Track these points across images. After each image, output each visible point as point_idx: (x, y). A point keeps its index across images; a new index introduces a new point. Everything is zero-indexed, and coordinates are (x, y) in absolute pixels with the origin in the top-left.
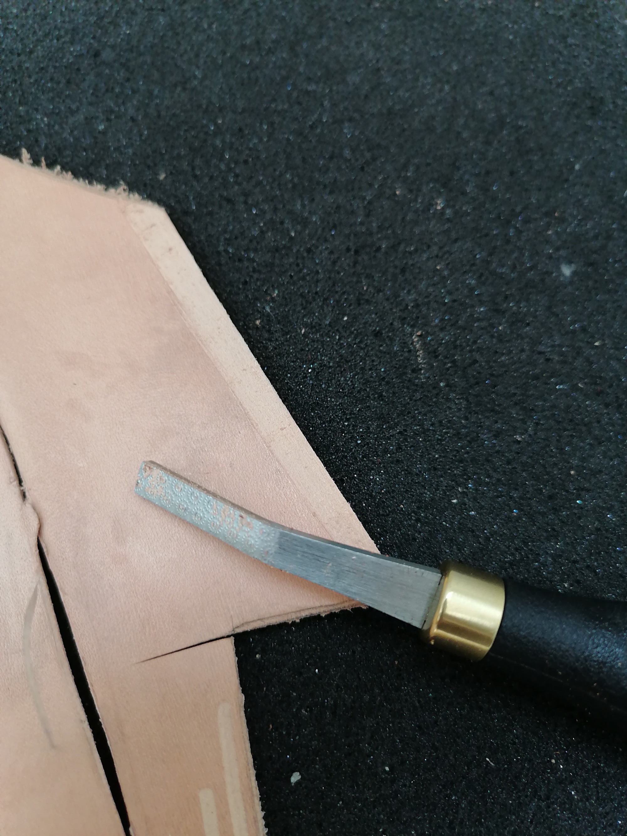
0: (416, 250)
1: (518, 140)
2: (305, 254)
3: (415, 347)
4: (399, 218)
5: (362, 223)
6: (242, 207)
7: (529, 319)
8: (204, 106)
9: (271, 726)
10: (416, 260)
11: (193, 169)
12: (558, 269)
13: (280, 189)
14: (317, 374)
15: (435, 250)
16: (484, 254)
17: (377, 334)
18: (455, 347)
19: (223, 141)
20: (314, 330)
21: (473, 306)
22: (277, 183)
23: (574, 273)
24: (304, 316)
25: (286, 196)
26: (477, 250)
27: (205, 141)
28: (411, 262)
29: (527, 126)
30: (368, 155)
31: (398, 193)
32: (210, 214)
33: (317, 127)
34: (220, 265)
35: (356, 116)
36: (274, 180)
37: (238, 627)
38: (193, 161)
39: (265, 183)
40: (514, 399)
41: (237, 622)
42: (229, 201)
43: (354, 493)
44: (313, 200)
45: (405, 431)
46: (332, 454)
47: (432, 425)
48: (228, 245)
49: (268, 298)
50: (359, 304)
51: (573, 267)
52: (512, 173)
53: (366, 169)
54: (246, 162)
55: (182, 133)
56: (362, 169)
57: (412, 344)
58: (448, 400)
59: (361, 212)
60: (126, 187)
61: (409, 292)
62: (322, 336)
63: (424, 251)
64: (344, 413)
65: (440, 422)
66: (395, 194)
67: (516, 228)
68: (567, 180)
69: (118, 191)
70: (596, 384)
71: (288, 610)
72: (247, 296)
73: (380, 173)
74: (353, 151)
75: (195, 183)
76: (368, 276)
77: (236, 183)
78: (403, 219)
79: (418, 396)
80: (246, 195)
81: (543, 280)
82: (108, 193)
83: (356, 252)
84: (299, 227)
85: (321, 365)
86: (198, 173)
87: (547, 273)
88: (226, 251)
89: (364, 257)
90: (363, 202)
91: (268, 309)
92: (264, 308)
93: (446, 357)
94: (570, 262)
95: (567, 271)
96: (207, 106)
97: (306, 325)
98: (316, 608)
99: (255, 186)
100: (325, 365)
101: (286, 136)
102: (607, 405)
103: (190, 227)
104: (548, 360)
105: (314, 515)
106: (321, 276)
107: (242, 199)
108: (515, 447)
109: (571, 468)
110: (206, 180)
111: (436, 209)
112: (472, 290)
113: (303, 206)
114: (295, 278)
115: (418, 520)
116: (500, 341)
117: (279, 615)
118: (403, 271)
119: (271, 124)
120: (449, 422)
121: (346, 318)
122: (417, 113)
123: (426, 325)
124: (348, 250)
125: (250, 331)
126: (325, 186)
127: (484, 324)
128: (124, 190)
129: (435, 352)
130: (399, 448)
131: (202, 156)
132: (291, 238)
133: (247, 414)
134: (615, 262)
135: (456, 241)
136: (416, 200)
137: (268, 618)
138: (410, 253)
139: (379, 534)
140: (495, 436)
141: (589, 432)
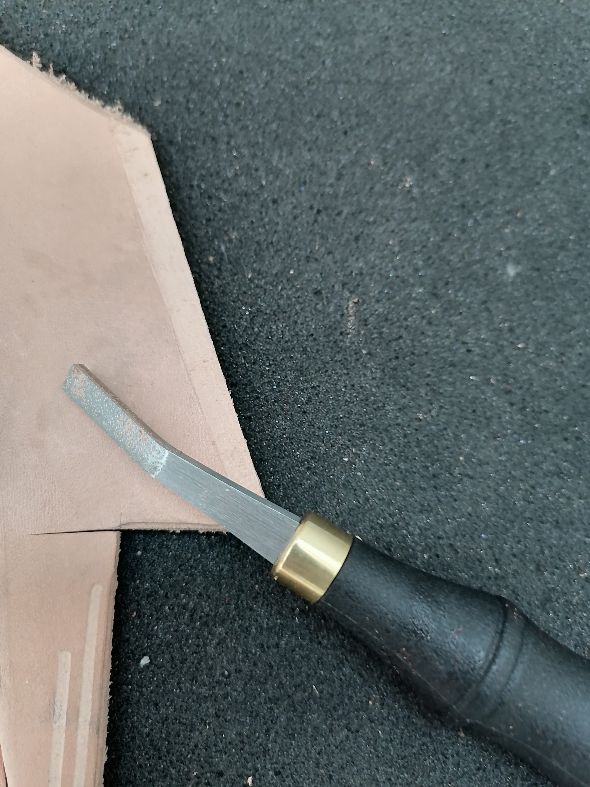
0: (375, 222)
1: (502, 134)
2: (271, 205)
3: (348, 312)
4: (368, 187)
5: (331, 185)
6: (223, 147)
7: (463, 309)
8: (213, 43)
9: (135, 614)
10: (373, 230)
11: (188, 102)
12: (505, 267)
13: (263, 137)
14: (253, 317)
15: (393, 224)
16: (438, 238)
17: (317, 293)
18: (387, 320)
19: (222, 81)
20: (260, 277)
21: (413, 285)
22: (262, 130)
23: (518, 275)
24: (255, 262)
25: (268, 144)
26: (432, 233)
27: (206, 76)
28: (366, 231)
29: (515, 122)
30: (354, 121)
31: (372, 163)
32: (193, 148)
33: (313, 83)
34: (190, 198)
35: (354, 79)
36: (260, 127)
37: (124, 525)
38: (189, 94)
39: (250, 128)
40: (427, 380)
41: (124, 520)
42: (213, 139)
43: (259, 432)
44: (291, 154)
45: (319, 386)
46: (247, 393)
47: (345, 387)
48: (203, 180)
49: (226, 238)
50: (308, 261)
51: (520, 268)
52: (487, 166)
53: (349, 134)
54: (238, 104)
55: (186, 65)
56: (346, 133)
57: (347, 308)
58: (365, 367)
59: (333, 174)
60: (121, 107)
61: (357, 259)
62: (266, 283)
63: (382, 224)
64: (268, 359)
65: (353, 386)
66: (369, 164)
67: (476, 220)
68: (538, 183)
69: (114, 110)
70: (506, 382)
71: (171, 520)
72: (207, 232)
73: (361, 140)
74: (341, 113)
75: (186, 116)
76: (323, 237)
77: (224, 123)
78: (372, 188)
79: (339, 357)
80: (230, 136)
81: (486, 275)
82: (104, 110)
83: (319, 212)
84: (271, 177)
85: (258, 310)
86: (191, 106)
87: (492, 269)
88: (199, 186)
89: (323, 218)
90: (338, 166)
91: (223, 248)
92: (220, 247)
93: (375, 328)
94: (517, 262)
95: (511, 271)
96: (216, 44)
97: (254, 271)
98: (194, 524)
99: (242, 129)
100: (261, 311)
101: (282, 86)
102: (512, 404)
103: (171, 157)
104: (469, 351)
105: (214, 443)
106: (280, 228)
107: (226, 139)
108: (416, 424)
109: (461, 454)
110: (197, 114)
111: (404, 186)
112: (417, 270)
113: (281, 157)
114: (255, 225)
115: (308, 469)
116: (430, 323)
117: (162, 523)
118: (357, 239)
119: (271, 72)
120: (361, 387)
121: (292, 272)
122: (413, 88)
123: (364, 294)
124: (311, 208)
125: (203, 266)
126: (306, 143)
127: (417, 304)
128: (119, 110)
129: (366, 320)
130: (309, 400)
131: (199, 91)
132: (262, 187)
133: (177, 341)
134: (562, 272)
135: (414, 220)
136: (388, 173)
137: (152, 523)
138: (368, 223)
139: (271, 473)
140: (400, 409)
141: (488, 425)
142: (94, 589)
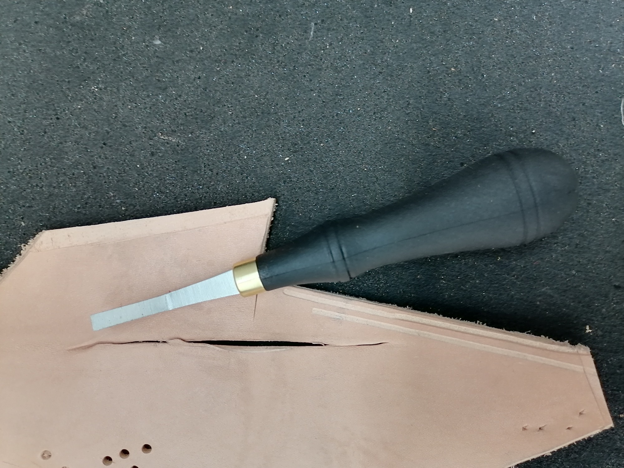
0: (116, 113)
2: (96, 170)
3: (166, 139)
4: (94, 113)
5: (90, 133)
6: (56, 190)
7: (175, 75)
10: (121, 116)
11: (24, 206)
12: (155, 45)
13: (54, 167)
14: (161, 192)
15: (119, 104)
16: (131, 79)
17: (152, 154)
18: (174, 119)
19: (14, 184)
20: (138, 184)
21: (157, 100)
22: (49, 167)
23: (160, 39)
24: (129, 185)
25: (58, 165)
26: (128, 82)
27: (9, 193)
28: (121, 119)
30: (51, 112)
32: (54, 208)
33: (23, 131)
34: (85, 214)
35: (23, 106)
36: (47, 168)
38: (19, 205)
40: (211, 105)
42: (50, 195)
43: (223, 200)
44: (67, 153)
45: (205, 163)
47: (207, 150)
48: (75, 206)
49: (112, 198)
50: (133, 156)
51: (157, 37)
52: (92, 40)
53: (59, 117)
54: (30, 177)
56: (58, 119)
57: (164, 140)
58: (198, 136)
59: (83, 131)
60: (23, 245)
61: (137, 128)
62: (142, 181)
63: (118, 109)
64: (185, 188)
65: (207, 145)
66: (80, 108)
67: (124, 55)
68: (107, 12)
69: (23, 249)
70: (220, 61)
72: (107, 208)
73: (64, 110)
74: (45, 118)
75: (34, 209)
76: (120, 145)
77: (41, 188)
78: (95, 110)
79: (191, 150)
80: (51, 186)
81: (157, 57)
82: (22, 254)
83: (104, 144)
84: (80, 167)
85: (157, 188)
86: (27, 205)
87: (155, 53)
88: (79, 208)
89: (109, 142)
90: (77, 127)
91: (118, 201)
92: (117, 203)
93: (178, 127)
94: (153, 38)
95: (157, 42)
97: (134, 187)
98: (264, 239)
100: (158, 187)
101: (22, 150)
102: (233, 62)
103: (58, 221)
104: (199, 78)
105: (225, 223)
106: (111, 168)
107: (52, 189)
108: (233, 116)
109: (254, 96)
110: (34, 203)
111: (97, 91)
112: (148, 96)
113: (68, 159)
114: (107, 181)
115: (247, 178)
116: (180, 96)
118: (124, 126)
120: (209, 141)
121: (138, 166)
122: (34, 72)
123: (157, 129)
124: (102, 148)
125: (126, 214)
126: (61, 143)
127: (168, 100)
128: (24, 246)
129: (173, 131)
130: (211, 170)
131: (18, 199)
132: (84, 173)
133: (168, 233)
134: (163, 12)
135: (118, 90)
136: (87, 99)
138: (116, 117)
139: (245, 197)
140: (224, 123)
141: (241, 77)
142: (286, 293)
